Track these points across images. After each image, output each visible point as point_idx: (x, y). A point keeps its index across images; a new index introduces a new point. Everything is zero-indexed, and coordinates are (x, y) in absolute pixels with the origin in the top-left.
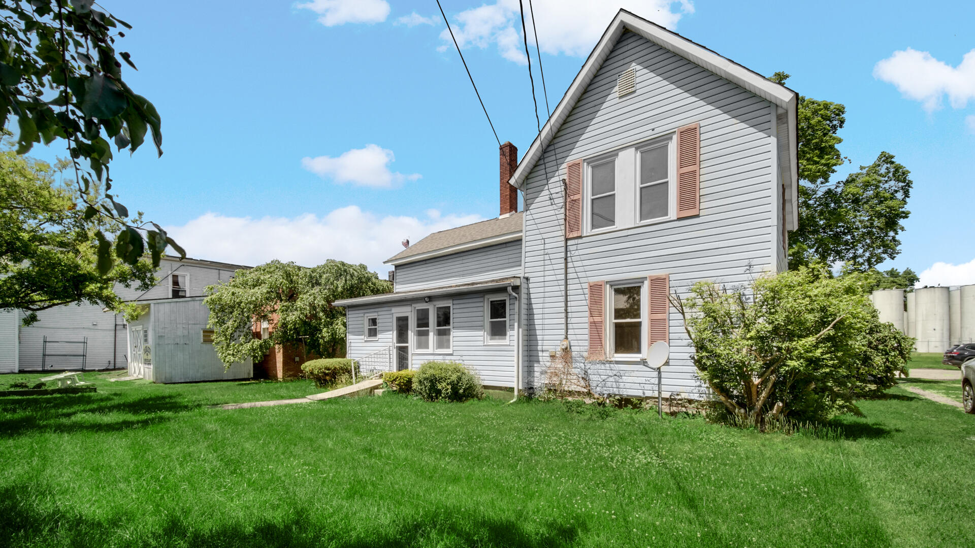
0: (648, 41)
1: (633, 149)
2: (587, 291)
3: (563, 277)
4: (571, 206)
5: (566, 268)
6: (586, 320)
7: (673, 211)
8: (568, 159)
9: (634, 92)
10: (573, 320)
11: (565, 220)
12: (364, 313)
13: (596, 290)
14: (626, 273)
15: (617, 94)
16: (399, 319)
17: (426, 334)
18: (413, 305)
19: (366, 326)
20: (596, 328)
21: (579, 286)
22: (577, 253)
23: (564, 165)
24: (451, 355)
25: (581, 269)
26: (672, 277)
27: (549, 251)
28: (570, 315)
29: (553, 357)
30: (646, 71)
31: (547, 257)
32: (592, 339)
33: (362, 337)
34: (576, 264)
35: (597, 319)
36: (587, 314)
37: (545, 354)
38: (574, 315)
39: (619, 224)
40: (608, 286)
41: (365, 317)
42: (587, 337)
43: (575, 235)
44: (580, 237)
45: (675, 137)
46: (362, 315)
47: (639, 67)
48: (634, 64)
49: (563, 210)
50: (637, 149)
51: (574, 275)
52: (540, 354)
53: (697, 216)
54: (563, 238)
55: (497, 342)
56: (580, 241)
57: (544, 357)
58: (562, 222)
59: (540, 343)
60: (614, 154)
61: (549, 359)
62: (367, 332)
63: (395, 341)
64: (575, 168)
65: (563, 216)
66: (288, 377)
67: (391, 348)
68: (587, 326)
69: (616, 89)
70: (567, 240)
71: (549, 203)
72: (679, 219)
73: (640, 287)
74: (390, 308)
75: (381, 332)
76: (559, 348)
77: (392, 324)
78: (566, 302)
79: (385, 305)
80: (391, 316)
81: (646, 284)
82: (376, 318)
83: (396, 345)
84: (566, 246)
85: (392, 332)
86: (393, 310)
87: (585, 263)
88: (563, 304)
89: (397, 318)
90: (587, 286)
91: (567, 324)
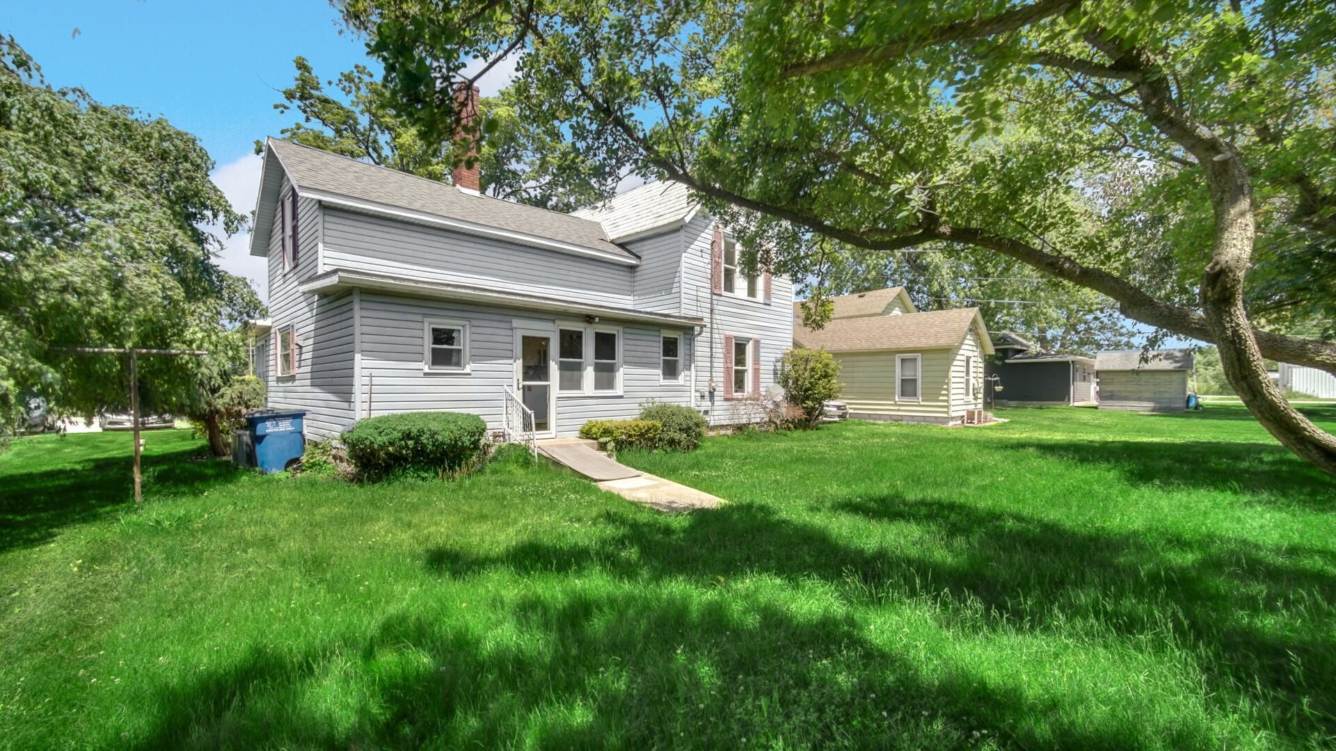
2: (722, 341)
3: (709, 325)
4: (715, 266)
5: (711, 318)
6: (722, 364)
7: (761, 296)
10: (714, 364)
11: (712, 276)
12: (425, 315)
13: (728, 339)
14: (741, 333)
16: (527, 340)
17: (578, 368)
18: (557, 322)
19: (428, 344)
20: (727, 372)
21: (718, 336)
22: (717, 308)
24: (622, 397)
25: (720, 322)
27: (700, 299)
28: (713, 360)
29: (704, 396)
31: (698, 304)
32: (725, 381)
33: (420, 365)
34: (716, 316)
35: (728, 365)
36: (722, 360)
38: (716, 360)
39: (737, 294)
40: (733, 340)
41: (426, 325)
42: (722, 379)
43: (717, 292)
44: (720, 295)
46: (419, 318)
49: (710, 265)
51: (716, 326)
53: (770, 305)
54: (710, 290)
55: (669, 381)
56: (719, 297)
58: (710, 276)
60: (736, 240)
61: (700, 399)
62: (428, 355)
63: (520, 376)
64: (718, 234)
65: (710, 271)
70: (713, 293)
71: (700, 254)
72: (765, 304)
74: (507, 319)
75: (476, 358)
76: (707, 389)
77: (509, 346)
78: (711, 348)
79: (491, 310)
80: (509, 332)
81: (751, 343)
82: (453, 331)
83: (522, 383)
84: (711, 299)
85: (511, 361)
86: (516, 323)
87: (723, 318)
88: (709, 350)
89: (524, 338)
90: (722, 336)
91: (711, 367)
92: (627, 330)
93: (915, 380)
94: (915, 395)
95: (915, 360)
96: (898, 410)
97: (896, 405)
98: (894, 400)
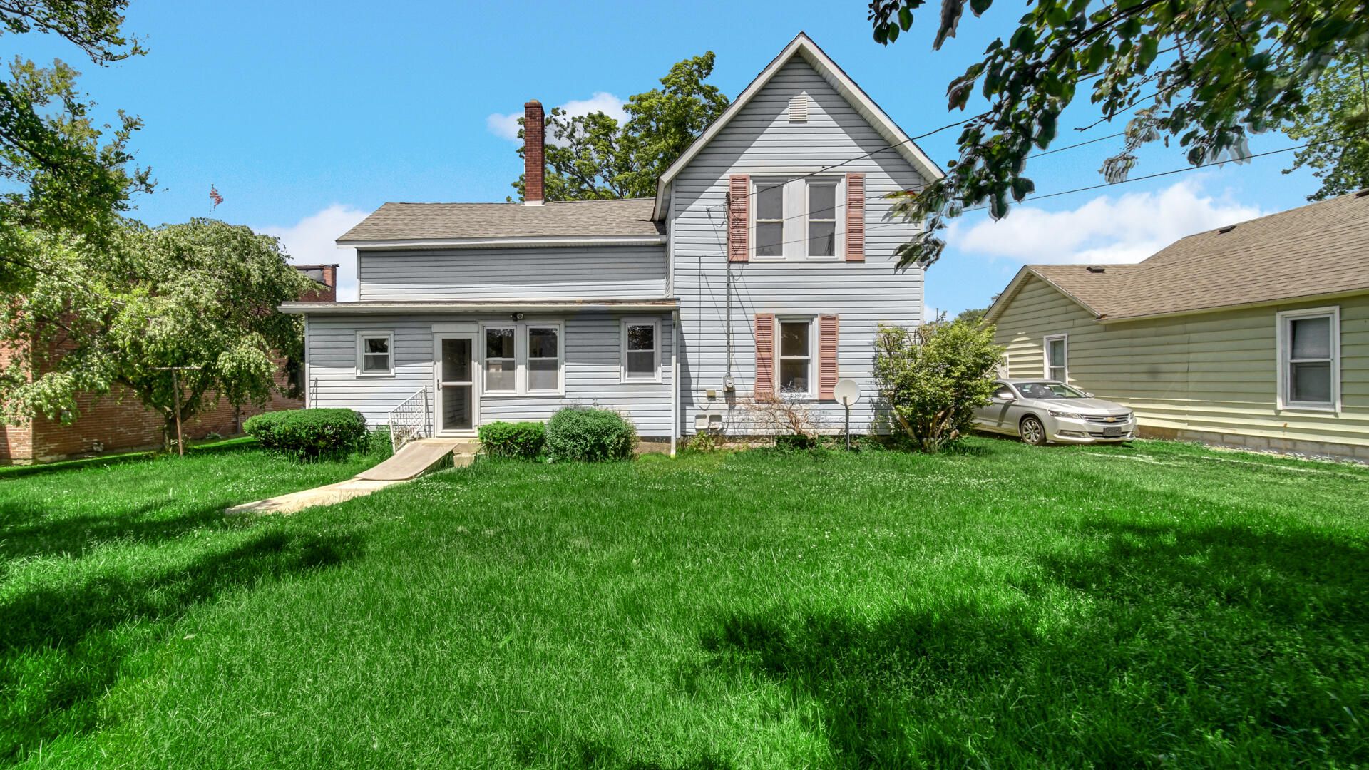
0: (818, 75)
1: (803, 181)
2: (752, 323)
3: (725, 304)
4: (735, 224)
5: (729, 294)
6: (753, 355)
7: (840, 252)
8: (731, 170)
9: (805, 122)
10: (736, 355)
11: (728, 239)
12: (357, 329)
13: (763, 322)
14: (795, 308)
15: (788, 117)
16: (448, 343)
17: (508, 366)
18: (481, 323)
19: (361, 351)
20: (763, 364)
21: (743, 317)
22: (741, 279)
23: (726, 176)
24: (563, 397)
25: (747, 298)
26: (841, 317)
27: (706, 272)
28: (732, 349)
29: (712, 397)
30: (816, 104)
31: (703, 279)
32: (759, 377)
33: (353, 370)
34: (740, 292)
35: (765, 355)
36: (754, 349)
37: (700, 394)
38: (737, 349)
39: (786, 255)
40: (776, 320)
41: (358, 337)
42: (753, 374)
43: (741, 259)
44: (747, 262)
45: (843, 180)
46: (352, 332)
47: (809, 98)
48: (804, 93)
49: (725, 227)
50: (807, 181)
51: (738, 304)
52: (694, 394)
53: (863, 261)
54: (724, 260)
55: (640, 379)
56: (745, 266)
57: (699, 398)
58: (725, 240)
59: (694, 381)
60: (785, 180)
61: (706, 400)
62: (360, 361)
63: (440, 378)
64: (739, 181)
65: (725, 234)
66: (46, 454)
67: (429, 389)
68: (753, 361)
69: (787, 111)
70: (730, 262)
71: (706, 215)
72: (848, 261)
73: (808, 324)
74: (427, 325)
75: (399, 362)
76: (722, 387)
77: (430, 350)
78: (728, 334)
79: (414, 319)
80: (429, 337)
81: (817, 321)
82: (385, 340)
83: (442, 384)
84: (729, 270)
85: (431, 364)
86: (436, 328)
87: (751, 292)
88: (725, 336)
89: (444, 341)
90: (753, 317)
91: (729, 359)
92: (569, 323)
93: (1327, 366)
94: (1326, 397)
95: (1325, 320)
96: (1285, 429)
97: (1277, 416)
98: (1274, 407)
